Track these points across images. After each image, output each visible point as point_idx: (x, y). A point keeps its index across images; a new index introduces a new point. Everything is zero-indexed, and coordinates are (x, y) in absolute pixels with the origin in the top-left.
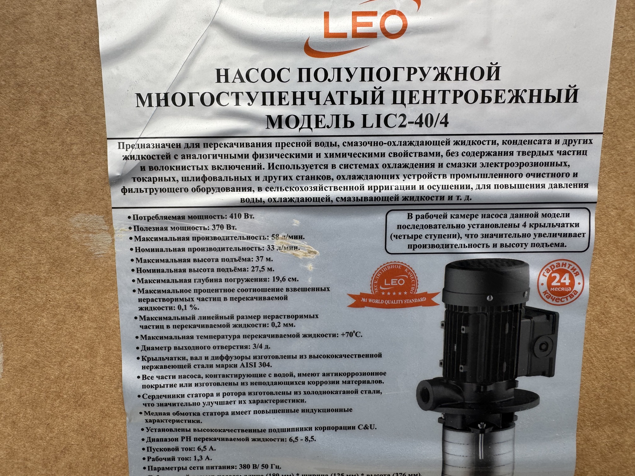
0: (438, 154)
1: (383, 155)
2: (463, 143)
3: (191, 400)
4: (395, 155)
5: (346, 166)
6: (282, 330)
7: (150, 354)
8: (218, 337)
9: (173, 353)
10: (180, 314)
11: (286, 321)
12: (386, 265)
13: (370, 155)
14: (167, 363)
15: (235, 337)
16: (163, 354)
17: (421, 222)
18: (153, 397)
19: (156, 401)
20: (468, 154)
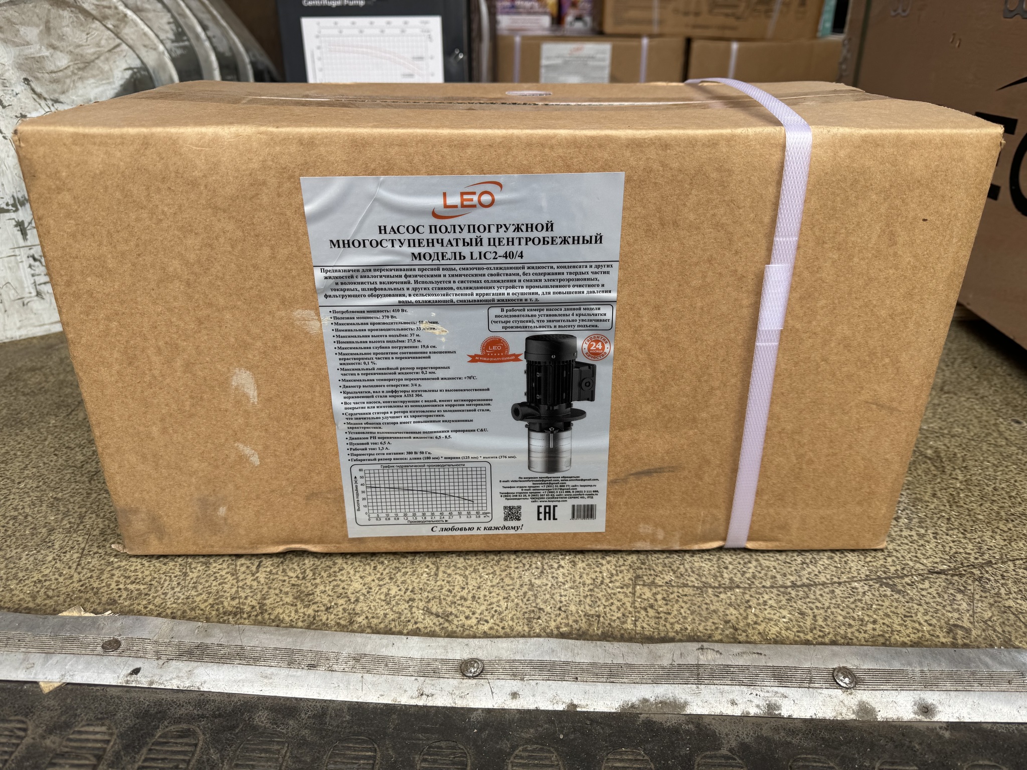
0: (518, 274)
1: (484, 275)
2: (533, 268)
3: (375, 416)
4: (492, 275)
5: (462, 282)
6: (428, 376)
7: (348, 390)
8: (389, 380)
9: (362, 389)
10: (365, 367)
11: (431, 370)
12: (489, 338)
13: (476, 275)
14: (359, 395)
15: (399, 380)
16: (357, 390)
17: (509, 313)
18: (352, 414)
19: (353, 417)
20: (536, 274)
